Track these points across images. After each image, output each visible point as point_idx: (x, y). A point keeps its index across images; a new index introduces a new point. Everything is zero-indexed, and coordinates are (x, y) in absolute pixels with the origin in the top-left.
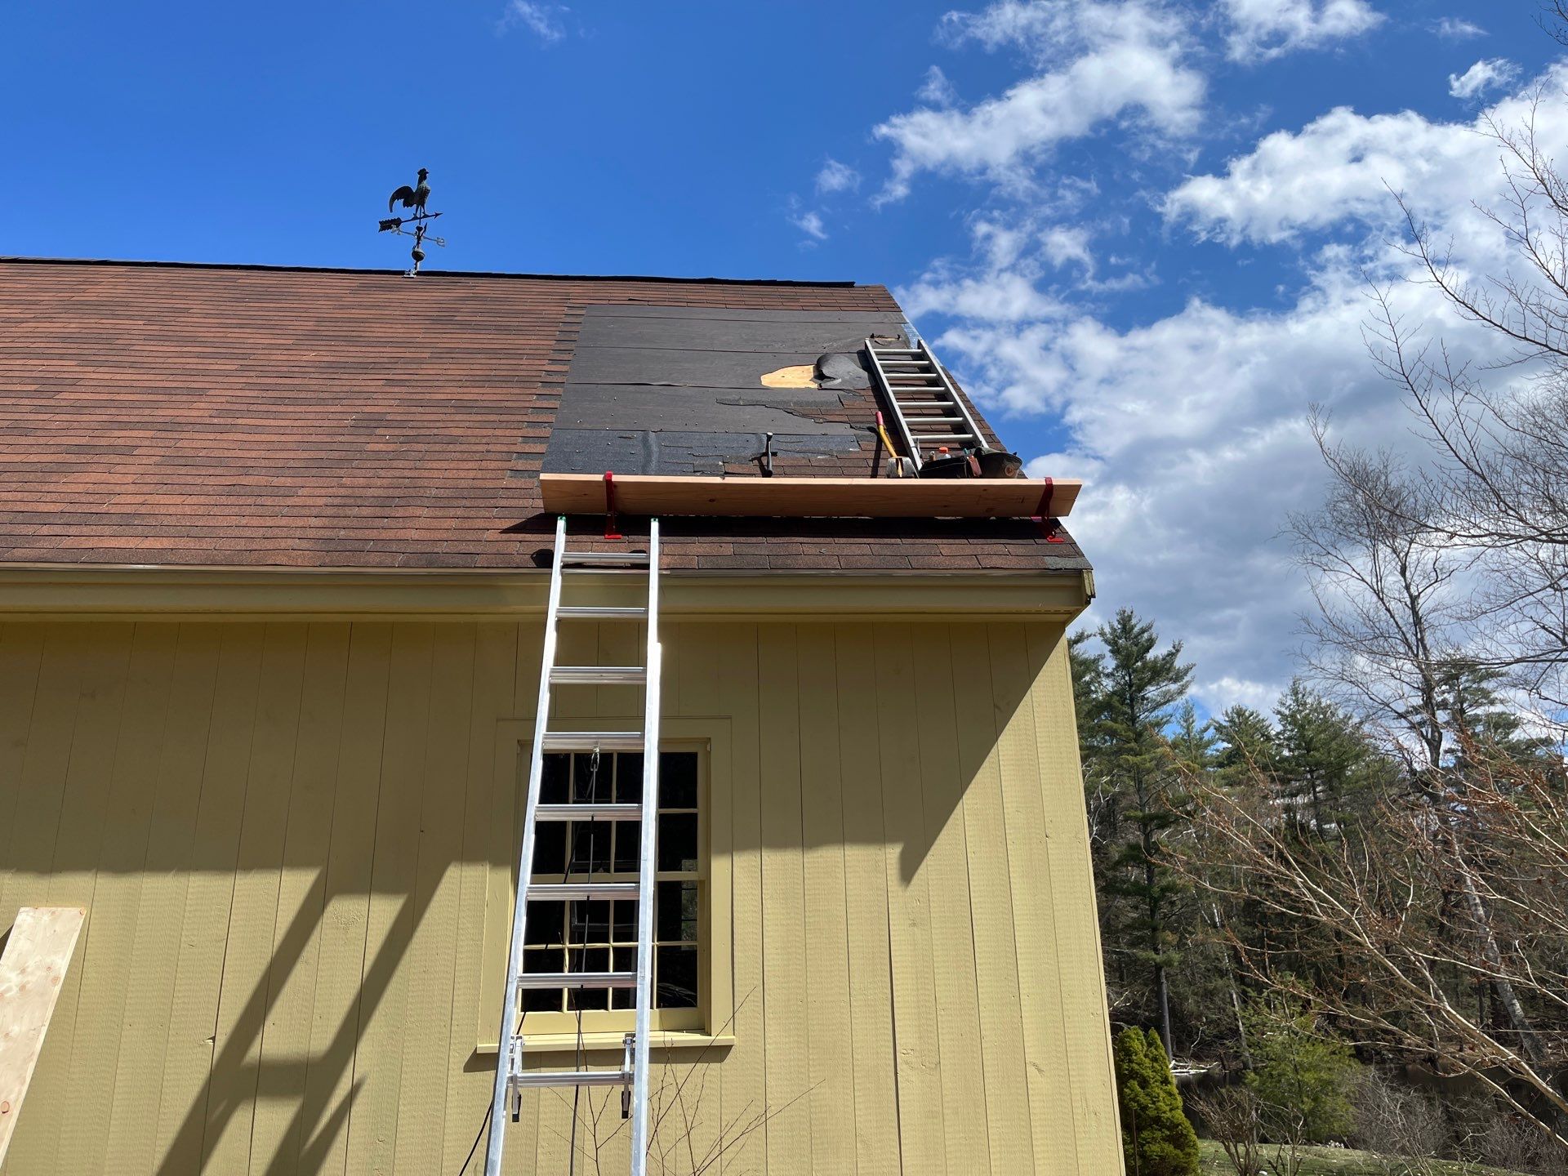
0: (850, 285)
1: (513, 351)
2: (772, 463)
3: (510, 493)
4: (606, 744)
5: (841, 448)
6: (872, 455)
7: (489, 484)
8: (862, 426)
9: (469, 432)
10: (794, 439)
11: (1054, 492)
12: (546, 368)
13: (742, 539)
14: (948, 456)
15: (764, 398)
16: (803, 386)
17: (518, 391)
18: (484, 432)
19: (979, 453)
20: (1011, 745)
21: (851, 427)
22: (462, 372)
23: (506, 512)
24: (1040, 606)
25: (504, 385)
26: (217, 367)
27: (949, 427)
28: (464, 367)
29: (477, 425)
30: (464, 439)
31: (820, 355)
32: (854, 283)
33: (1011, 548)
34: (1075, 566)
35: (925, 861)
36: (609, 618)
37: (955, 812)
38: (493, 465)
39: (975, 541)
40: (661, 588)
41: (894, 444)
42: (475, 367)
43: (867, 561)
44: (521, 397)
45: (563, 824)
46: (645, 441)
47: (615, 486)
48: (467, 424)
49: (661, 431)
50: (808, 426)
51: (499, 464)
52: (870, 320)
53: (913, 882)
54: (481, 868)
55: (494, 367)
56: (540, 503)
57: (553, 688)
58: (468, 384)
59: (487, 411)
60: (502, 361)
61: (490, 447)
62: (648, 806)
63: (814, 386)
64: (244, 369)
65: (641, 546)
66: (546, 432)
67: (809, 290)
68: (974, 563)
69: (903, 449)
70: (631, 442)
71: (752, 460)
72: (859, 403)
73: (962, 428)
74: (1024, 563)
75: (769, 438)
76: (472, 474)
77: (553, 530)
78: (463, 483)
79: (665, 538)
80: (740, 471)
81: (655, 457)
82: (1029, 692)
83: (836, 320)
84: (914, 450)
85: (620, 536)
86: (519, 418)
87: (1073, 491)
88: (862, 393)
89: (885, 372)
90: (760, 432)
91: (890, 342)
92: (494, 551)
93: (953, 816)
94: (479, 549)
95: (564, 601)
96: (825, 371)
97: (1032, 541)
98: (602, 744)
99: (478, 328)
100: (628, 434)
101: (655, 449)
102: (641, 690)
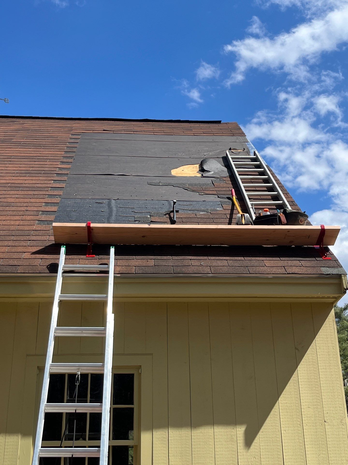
0: (219, 122)
1: (42, 158)
2: (176, 216)
3: (37, 233)
4: (84, 370)
5: (212, 208)
6: (229, 212)
7: (26, 228)
8: (224, 196)
9: (17, 200)
10: (188, 203)
11: (326, 233)
12: (59, 166)
13: (159, 257)
14: (268, 213)
15: (172, 182)
16: (193, 175)
17: (44, 178)
18: (26, 200)
19: (285, 212)
20: (305, 370)
21: (218, 197)
22: (15, 169)
23: (35, 243)
24: (319, 295)
27: (270, 197)
28: (16, 166)
29: (22, 196)
30: (15, 204)
31: (202, 159)
32: (221, 121)
33: (303, 262)
34: (337, 273)
35: (258, 435)
36: (87, 300)
37: (275, 407)
38: (29, 218)
39: (284, 259)
40: (115, 283)
41: (241, 206)
42: (21, 166)
43: (225, 269)
44: (46, 182)
45: (61, 414)
46: (109, 205)
47: (92, 229)
48: (17, 196)
49: (118, 199)
50: (196, 197)
51: (32, 217)
52: (229, 140)
53: (252, 447)
54: (16, 437)
55: (32, 166)
56: (52, 238)
57: (56, 339)
58: (18, 175)
59: (27, 189)
60: (36, 163)
61: (28, 208)
62: (105, 405)
63: (199, 175)
65: (105, 261)
66: (57, 200)
67: (197, 125)
68: (283, 271)
69: (245, 209)
70: (102, 205)
71: (165, 215)
72: (222, 184)
73: (277, 198)
74: (310, 271)
75: (174, 203)
76: (17, 223)
77: (58, 253)
78: (12, 228)
79: (118, 257)
80: (159, 221)
81: (114, 213)
82: (314, 340)
83: (211, 141)
84: (251, 210)
85: (95, 256)
86: (44, 193)
87: (336, 232)
88: (224, 179)
89: (236, 168)
90: (170, 199)
91: (240, 152)
92: (28, 264)
93: (273, 410)
94: (20, 263)
95: (63, 291)
96: (205, 167)
97: (314, 259)
98: (82, 370)
99: (25, 145)
100: (100, 201)
101: (114, 209)
102: (102, 340)
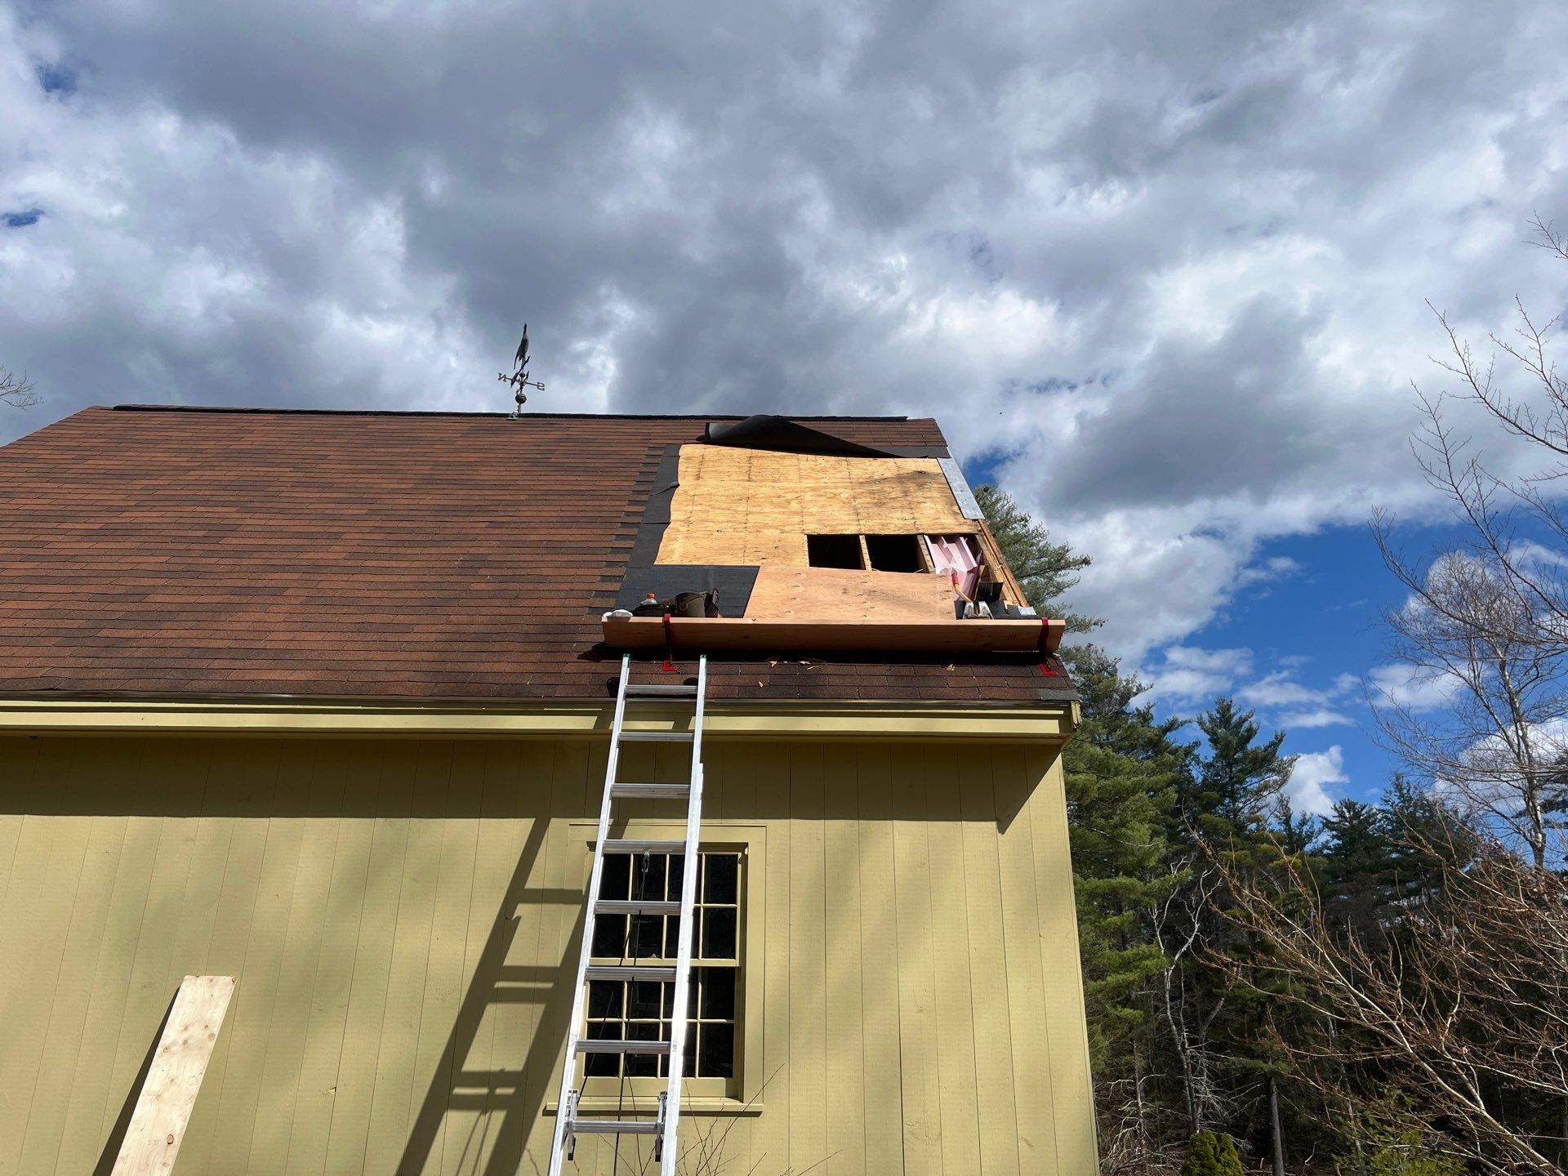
3: (587, 629)
7: (570, 620)
9: (556, 571)
11: (1050, 630)
12: (626, 509)
17: (600, 532)
18: (570, 572)
22: (553, 514)
25: (589, 526)
26: (350, 512)
28: (555, 508)
29: (564, 565)
30: (552, 578)
33: (1010, 680)
34: (1065, 698)
38: (575, 604)
42: (564, 508)
44: (603, 538)
47: (672, 628)
48: (556, 564)
51: (580, 602)
55: (581, 508)
58: (558, 525)
59: (573, 551)
62: (687, 903)
64: (371, 513)
65: (691, 678)
66: (621, 571)
67: (864, 425)
68: (975, 694)
70: (692, 579)
74: (1020, 695)
76: (556, 612)
77: (619, 663)
78: (548, 620)
79: (711, 671)
86: (600, 558)
92: (571, 682)
94: (559, 681)
99: (570, 469)
